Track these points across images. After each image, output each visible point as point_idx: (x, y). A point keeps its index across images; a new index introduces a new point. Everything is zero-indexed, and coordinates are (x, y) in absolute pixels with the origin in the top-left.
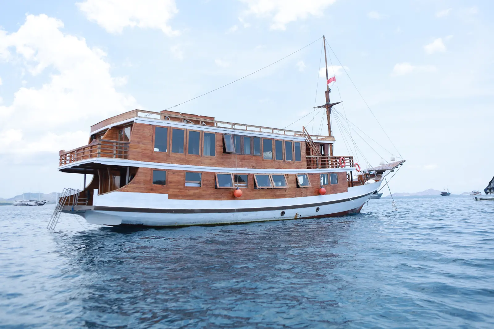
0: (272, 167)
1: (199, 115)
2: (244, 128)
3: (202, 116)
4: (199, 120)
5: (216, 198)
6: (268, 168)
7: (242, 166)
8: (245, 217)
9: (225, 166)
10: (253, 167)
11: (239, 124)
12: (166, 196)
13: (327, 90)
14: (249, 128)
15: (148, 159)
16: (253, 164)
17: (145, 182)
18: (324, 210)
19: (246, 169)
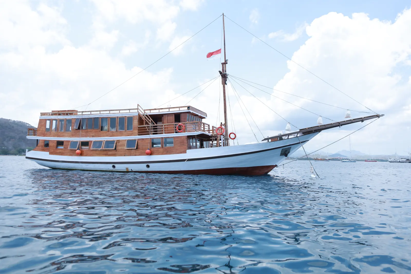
0: (107, 136)
1: (67, 110)
2: (89, 113)
3: (68, 111)
4: (64, 113)
5: (70, 155)
6: (104, 136)
7: (86, 136)
8: (87, 167)
9: (76, 137)
10: (93, 136)
11: (85, 112)
12: (48, 153)
13: (224, 62)
14: (92, 113)
15: (43, 136)
16: (93, 134)
17: (42, 146)
18: (153, 167)
19: (88, 138)
